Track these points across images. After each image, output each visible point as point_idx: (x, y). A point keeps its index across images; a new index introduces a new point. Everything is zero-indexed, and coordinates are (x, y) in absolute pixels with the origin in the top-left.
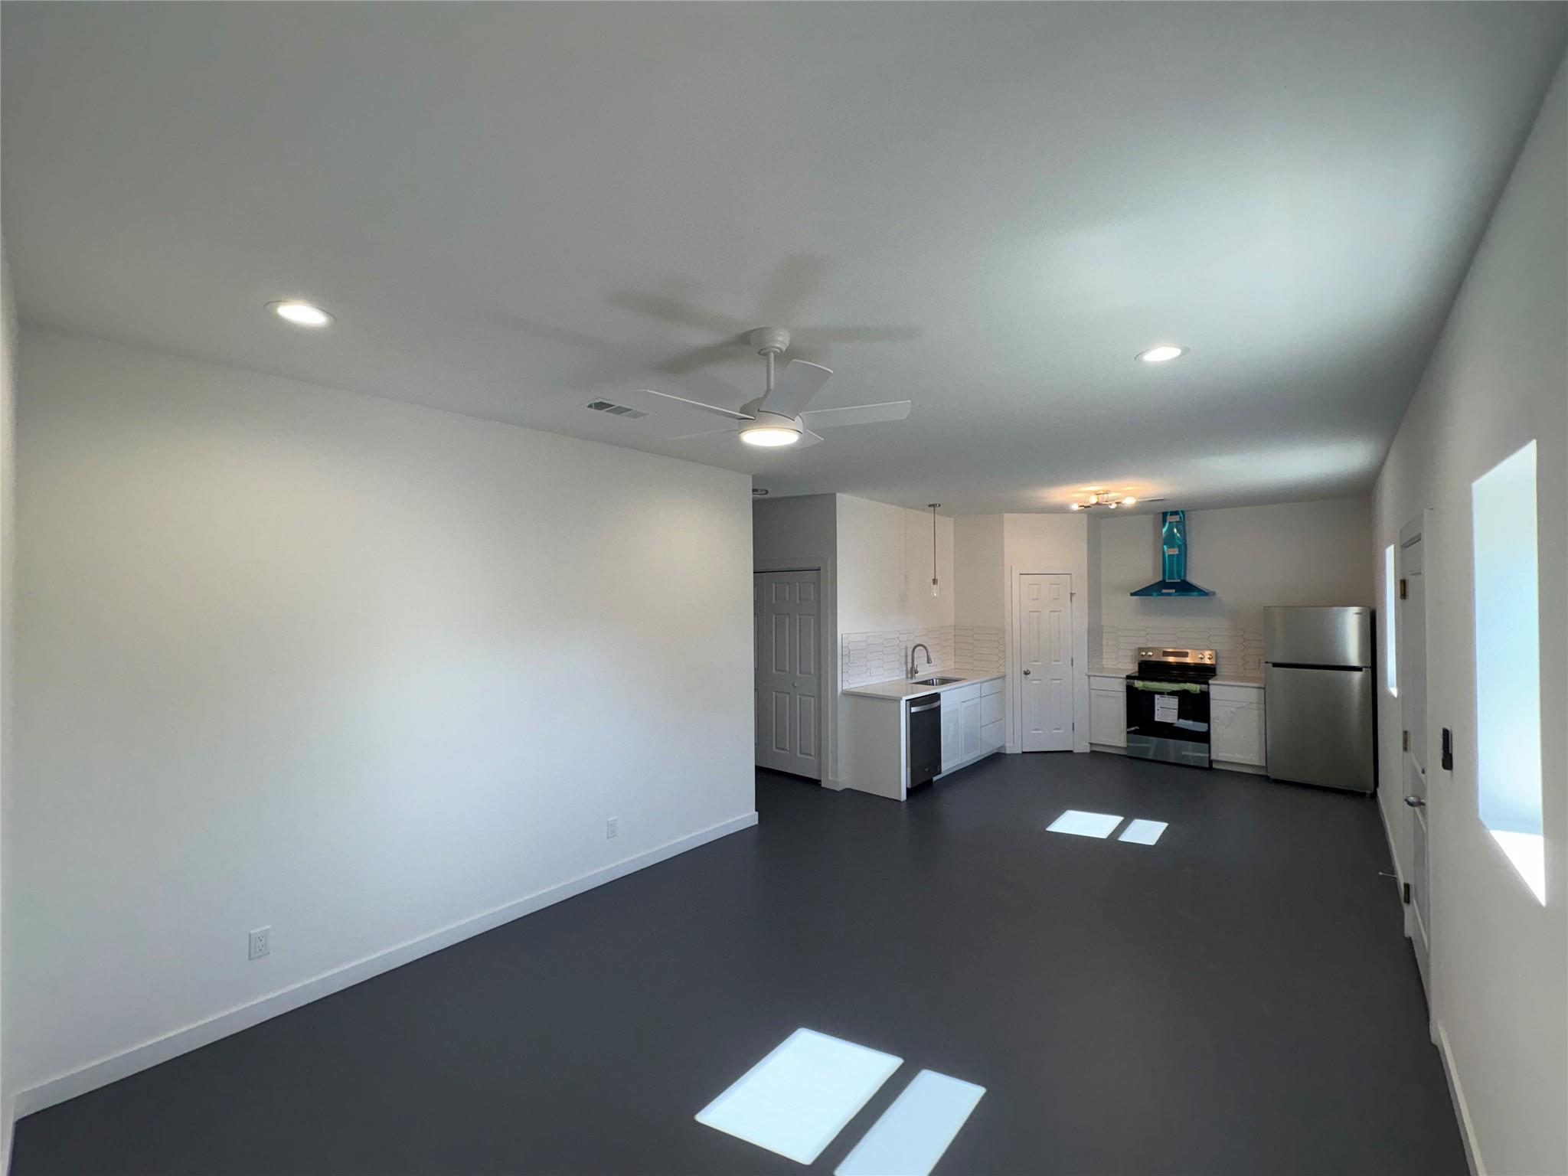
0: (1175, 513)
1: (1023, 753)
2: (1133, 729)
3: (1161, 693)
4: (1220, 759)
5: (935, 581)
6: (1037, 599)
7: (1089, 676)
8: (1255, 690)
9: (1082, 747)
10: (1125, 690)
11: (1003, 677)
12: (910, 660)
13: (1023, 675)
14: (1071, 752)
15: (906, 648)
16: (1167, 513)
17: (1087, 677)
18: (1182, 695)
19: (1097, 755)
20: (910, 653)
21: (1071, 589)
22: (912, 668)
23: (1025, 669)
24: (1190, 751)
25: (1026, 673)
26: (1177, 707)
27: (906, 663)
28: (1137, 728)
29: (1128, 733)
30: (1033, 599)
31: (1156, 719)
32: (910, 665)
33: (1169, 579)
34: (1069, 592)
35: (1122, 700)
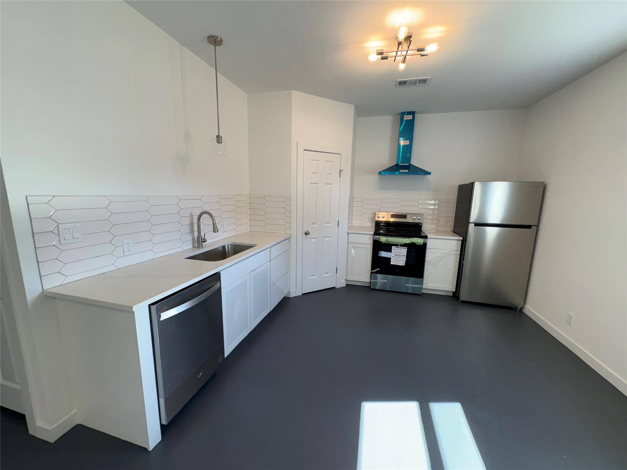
0: (409, 113)
1: (302, 294)
2: (376, 270)
3: (396, 245)
4: (428, 288)
5: (219, 139)
6: (316, 173)
7: (348, 234)
8: (456, 241)
9: (341, 284)
10: (372, 243)
11: (289, 239)
12: (196, 229)
13: (304, 235)
14: (334, 288)
15: (192, 216)
16: (405, 112)
17: (347, 234)
18: (410, 247)
19: (350, 287)
20: (195, 221)
21: (340, 167)
22: (198, 237)
23: (305, 230)
24: (409, 284)
25: (306, 234)
26: (406, 255)
27: (192, 232)
28: (378, 269)
29: (372, 273)
30: (314, 173)
31: (392, 263)
32: (196, 234)
33: (401, 163)
34: (339, 169)
35: (369, 250)
